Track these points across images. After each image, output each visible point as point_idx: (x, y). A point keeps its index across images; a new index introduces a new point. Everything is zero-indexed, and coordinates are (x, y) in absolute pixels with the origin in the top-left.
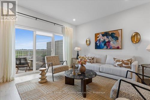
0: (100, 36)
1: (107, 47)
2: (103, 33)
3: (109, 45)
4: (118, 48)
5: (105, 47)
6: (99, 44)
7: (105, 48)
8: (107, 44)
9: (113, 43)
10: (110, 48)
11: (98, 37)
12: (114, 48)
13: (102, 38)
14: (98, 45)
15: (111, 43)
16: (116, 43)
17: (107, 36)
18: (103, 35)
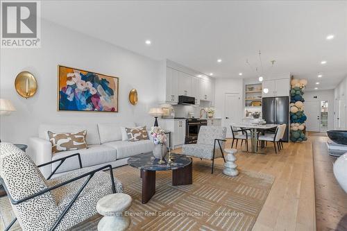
0: (74, 76)
1: (94, 107)
2: (84, 73)
3: (97, 103)
4: (113, 110)
5: (89, 107)
6: (72, 96)
7: (87, 109)
8: (94, 100)
9: (104, 100)
10: (100, 111)
11: (70, 79)
12: (106, 110)
13: (82, 85)
14: (70, 99)
15: (102, 98)
16: (110, 101)
17: (92, 82)
18: (85, 78)
